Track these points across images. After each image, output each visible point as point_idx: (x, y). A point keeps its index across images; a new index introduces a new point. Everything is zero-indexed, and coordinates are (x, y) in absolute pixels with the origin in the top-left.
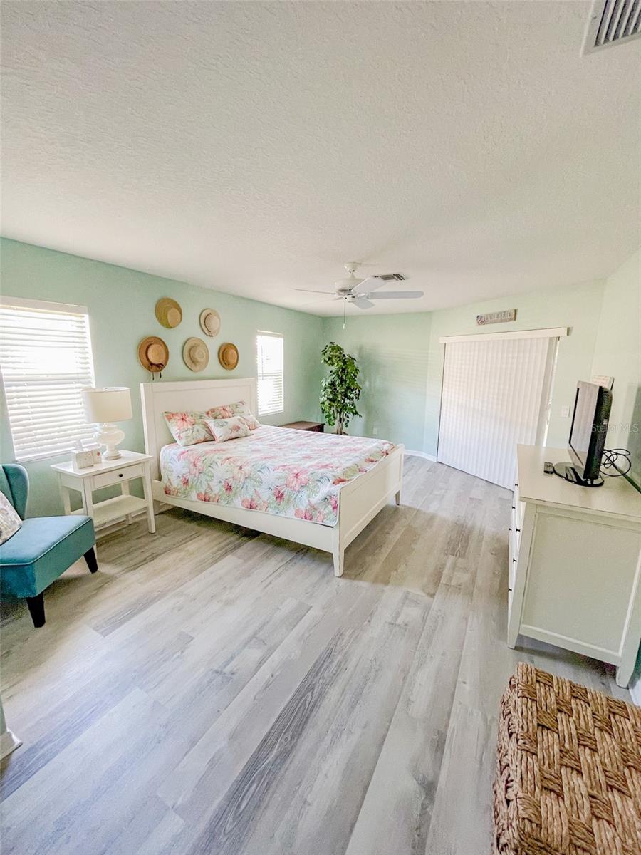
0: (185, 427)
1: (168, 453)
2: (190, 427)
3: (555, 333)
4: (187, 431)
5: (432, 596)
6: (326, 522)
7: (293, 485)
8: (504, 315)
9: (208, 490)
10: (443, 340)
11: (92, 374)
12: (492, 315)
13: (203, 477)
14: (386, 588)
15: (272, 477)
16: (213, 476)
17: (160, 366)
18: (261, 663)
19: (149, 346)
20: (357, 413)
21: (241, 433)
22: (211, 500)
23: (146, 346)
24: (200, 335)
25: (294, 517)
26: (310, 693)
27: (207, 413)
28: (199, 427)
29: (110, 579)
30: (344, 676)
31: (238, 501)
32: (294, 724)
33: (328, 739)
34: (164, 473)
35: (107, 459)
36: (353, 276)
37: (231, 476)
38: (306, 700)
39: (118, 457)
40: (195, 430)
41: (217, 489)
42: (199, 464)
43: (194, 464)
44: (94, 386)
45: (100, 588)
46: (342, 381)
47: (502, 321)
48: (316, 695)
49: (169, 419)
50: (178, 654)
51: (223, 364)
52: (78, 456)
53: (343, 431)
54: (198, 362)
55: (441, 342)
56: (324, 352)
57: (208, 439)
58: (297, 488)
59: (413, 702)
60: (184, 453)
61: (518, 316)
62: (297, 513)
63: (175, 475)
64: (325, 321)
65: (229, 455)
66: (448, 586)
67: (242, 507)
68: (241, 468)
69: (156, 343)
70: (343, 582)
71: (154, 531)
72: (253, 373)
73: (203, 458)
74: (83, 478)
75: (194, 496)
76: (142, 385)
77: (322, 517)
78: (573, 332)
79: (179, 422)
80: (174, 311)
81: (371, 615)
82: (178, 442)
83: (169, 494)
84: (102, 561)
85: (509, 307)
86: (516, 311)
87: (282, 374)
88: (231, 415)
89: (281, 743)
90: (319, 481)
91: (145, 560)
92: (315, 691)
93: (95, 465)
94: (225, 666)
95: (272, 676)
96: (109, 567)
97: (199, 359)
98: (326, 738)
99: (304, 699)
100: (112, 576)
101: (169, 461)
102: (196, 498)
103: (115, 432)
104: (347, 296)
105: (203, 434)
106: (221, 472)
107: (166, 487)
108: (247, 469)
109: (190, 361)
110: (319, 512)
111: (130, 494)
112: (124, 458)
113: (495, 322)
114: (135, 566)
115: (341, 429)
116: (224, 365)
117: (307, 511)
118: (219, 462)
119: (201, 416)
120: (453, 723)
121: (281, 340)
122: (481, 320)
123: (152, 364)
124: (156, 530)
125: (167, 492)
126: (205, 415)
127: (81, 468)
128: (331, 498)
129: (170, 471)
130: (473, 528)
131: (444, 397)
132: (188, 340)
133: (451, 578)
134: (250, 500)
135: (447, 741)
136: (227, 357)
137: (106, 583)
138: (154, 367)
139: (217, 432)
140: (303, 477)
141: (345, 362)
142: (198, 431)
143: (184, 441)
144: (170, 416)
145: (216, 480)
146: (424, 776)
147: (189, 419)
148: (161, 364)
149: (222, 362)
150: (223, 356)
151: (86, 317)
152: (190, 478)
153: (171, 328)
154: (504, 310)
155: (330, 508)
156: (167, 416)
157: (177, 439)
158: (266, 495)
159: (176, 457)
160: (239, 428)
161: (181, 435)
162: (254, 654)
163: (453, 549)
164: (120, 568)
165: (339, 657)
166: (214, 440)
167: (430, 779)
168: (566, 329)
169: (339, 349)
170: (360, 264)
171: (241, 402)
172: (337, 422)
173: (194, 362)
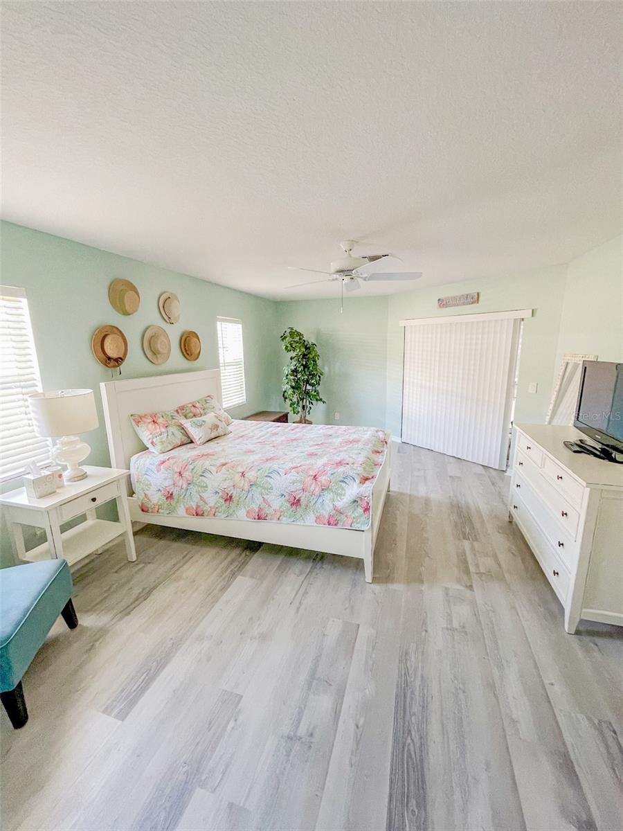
0: (158, 430)
1: (140, 464)
2: (163, 430)
3: (519, 315)
4: (161, 435)
5: (470, 587)
6: (356, 526)
7: (312, 488)
8: (467, 298)
9: (201, 503)
10: (402, 323)
11: (37, 375)
12: (455, 298)
13: (193, 489)
14: (424, 587)
15: (283, 482)
16: (206, 487)
17: (119, 361)
18: (337, 714)
19: (105, 337)
20: (321, 400)
21: (220, 431)
22: (206, 514)
23: (101, 337)
24: (161, 323)
25: (315, 524)
26: (409, 738)
27: (177, 411)
28: (173, 429)
29: (101, 633)
30: (434, 706)
31: (242, 513)
32: (412, 787)
33: (457, 796)
34: (137, 488)
35: (70, 480)
36: (350, 256)
37: (232, 484)
38: (409, 750)
39: (84, 477)
40: (170, 433)
41: (212, 500)
42: (186, 474)
43: (180, 474)
44: (40, 389)
45: (91, 649)
46: (305, 366)
47: (464, 304)
48: (417, 740)
49: (138, 423)
50: (231, 724)
51: (185, 353)
52: (35, 482)
53: (307, 418)
54: (159, 353)
55: (401, 325)
56: (283, 338)
57: (185, 442)
58: (317, 490)
59: (517, 721)
60: (164, 462)
61: (481, 298)
62: (318, 520)
63: (154, 488)
64: (278, 306)
65: (223, 461)
66: (479, 574)
67: (248, 519)
68: (243, 474)
69: (113, 333)
70: (377, 588)
71: (134, 558)
72: (216, 364)
73: (191, 467)
74: (48, 511)
75: (181, 511)
76: (102, 385)
77: (350, 521)
78: (537, 314)
79: (150, 426)
80: (129, 295)
81: (424, 622)
82: (151, 448)
83: (147, 512)
84: (81, 611)
85: (472, 290)
86: (478, 294)
87: (243, 363)
88: (202, 412)
89: (410, 821)
90: (343, 481)
91: (137, 599)
92: (413, 733)
93: (58, 491)
94: (297, 727)
95: (357, 727)
96: (93, 617)
97: (161, 350)
98: (455, 797)
99: (406, 749)
100: (101, 629)
101: (144, 472)
102: (185, 513)
103: (78, 447)
104: (344, 278)
105: (180, 437)
106: (217, 481)
107: (142, 504)
108: (251, 475)
109: (151, 353)
110: (346, 516)
111: (97, 518)
112: (91, 476)
113: (458, 305)
114: (128, 611)
115: (305, 417)
116: (186, 355)
117: (331, 516)
118: (213, 469)
119: (172, 416)
120: (568, 739)
121: (240, 326)
122: (442, 303)
123: (109, 358)
124: (137, 556)
125: (144, 510)
126: (176, 414)
127: (40, 497)
128: (361, 499)
129: (147, 485)
130: (468, 508)
131: (406, 379)
132: (147, 328)
133: (477, 566)
134: (257, 510)
135: (575, 764)
136: (189, 346)
137: (96, 641)
138: (112, 363)
139: (195, 433)
140: (323, 479)
141: (307, 348)
142: (173, 434)
143: (159, 447)
144: (139, 419)
145: (210, 490)
146: (576, 816)
147: (160, 420)
148: (120, 358)
149: (184, 351)
150: (185, 346)
151: (24, 302)
152: (175, 492)
153: (129, 314)
154: (467, 293)
155: (360, 510)
156: (134, 420)
157: (148, 445)
158: (277, 503)
159: (154, 468)
160: (218, 427)
161: (154, 440)
162: (323, 703)
163: (464, 534)
164: (109, 616)
165: (418, 683)
166: (192, 442)
167: (584, 818)
168: (531, 311)
169: (299, 334)
170: (357, 242)
171: (209, 396)
172: (300, 409)
173: (155, 353)
